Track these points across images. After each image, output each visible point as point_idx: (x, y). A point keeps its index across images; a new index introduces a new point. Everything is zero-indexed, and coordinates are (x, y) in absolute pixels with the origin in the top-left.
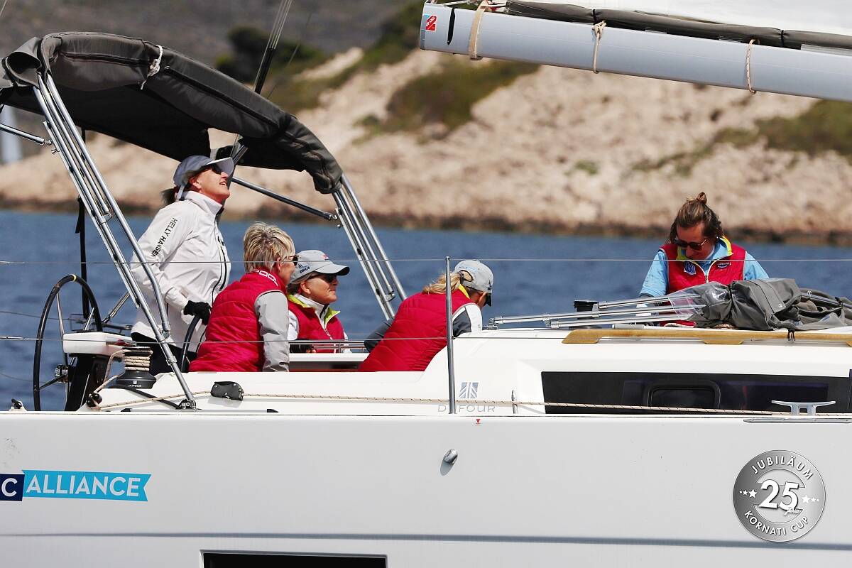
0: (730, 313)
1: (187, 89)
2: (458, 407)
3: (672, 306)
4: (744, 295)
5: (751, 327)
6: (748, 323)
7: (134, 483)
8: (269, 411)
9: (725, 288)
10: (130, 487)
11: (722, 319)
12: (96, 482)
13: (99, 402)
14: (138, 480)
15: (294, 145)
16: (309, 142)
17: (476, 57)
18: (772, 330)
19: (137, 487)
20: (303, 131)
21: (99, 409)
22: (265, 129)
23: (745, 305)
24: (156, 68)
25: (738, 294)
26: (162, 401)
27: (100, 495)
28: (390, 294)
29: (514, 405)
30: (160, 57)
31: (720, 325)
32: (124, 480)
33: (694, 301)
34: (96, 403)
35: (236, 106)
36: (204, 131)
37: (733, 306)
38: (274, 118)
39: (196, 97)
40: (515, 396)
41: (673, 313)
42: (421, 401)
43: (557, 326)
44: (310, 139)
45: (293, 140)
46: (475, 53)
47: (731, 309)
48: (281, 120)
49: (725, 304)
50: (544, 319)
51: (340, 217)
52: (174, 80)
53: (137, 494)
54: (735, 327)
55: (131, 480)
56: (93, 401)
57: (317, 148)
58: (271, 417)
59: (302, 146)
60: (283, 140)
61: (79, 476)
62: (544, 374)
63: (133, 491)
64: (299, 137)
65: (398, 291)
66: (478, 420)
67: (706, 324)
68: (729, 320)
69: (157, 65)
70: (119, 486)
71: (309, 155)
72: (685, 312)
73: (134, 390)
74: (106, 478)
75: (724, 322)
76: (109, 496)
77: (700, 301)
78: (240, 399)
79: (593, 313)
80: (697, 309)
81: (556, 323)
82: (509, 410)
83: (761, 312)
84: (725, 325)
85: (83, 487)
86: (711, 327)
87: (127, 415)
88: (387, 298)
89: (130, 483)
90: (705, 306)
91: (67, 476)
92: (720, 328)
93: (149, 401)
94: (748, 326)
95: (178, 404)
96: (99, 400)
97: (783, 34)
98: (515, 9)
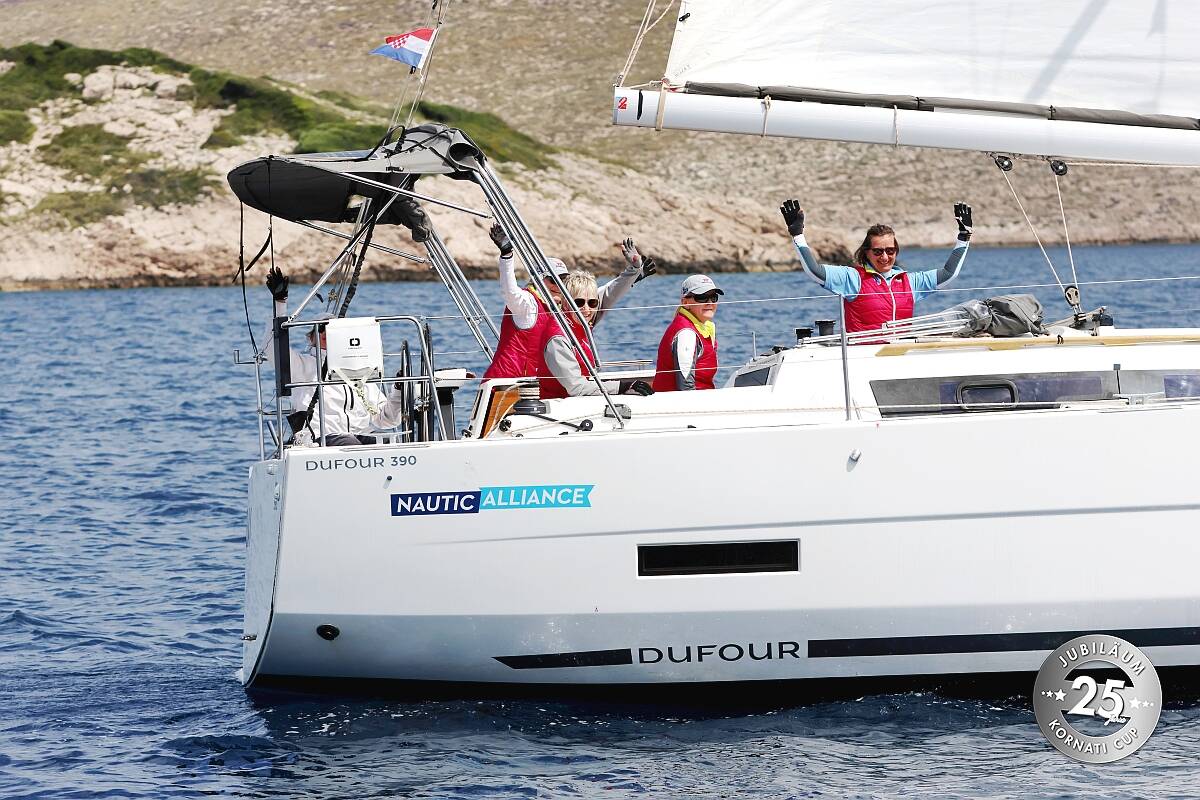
4: (1004, 309)
5: (1008, 335)
7: (579, 493)
8: (690, 427)
9: (984, 305)
10: (576, 496)
11: (984, 329)
12: (545, 493)
13: (510, 427)
14: (583, 490)
19: (581, 496)
21: (513, 433)
23: (1004, 317)
25: (999, 309)
26: (564, 423)
27: (548, 504)
31: (982, 335)
32: (570, 491)
33: (963, 316)
34: (507, 428)
37: (994, 319)
47: (992, 321)
49: (988, 318)
53: (581, 502)
54: (994, 335)
55: (577, 490)
58: (693, 432)
61: (530, 489)
63: (578, 499)
66: (878, 425)
67: (971, 335)
68: (990, 331)
70: (565, 496)
73: (538, 416)
74: (555, 490)
76: (557, 504)
77: (967, 316)
80: (966, 323)
83: (1022, 322)
84: (986, 335)
85: (534, 498)
86: (975, 337)
89: (576, 493)
90: (971, 320)
91: (519, 490)
94: (1004, 335)
95: (579, 425)
96: (508, 424)
97: (918, 100)
98: (694, 89)
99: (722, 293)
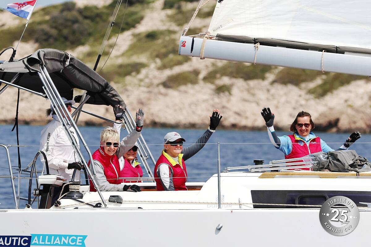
0: (328, 165)
1: (76, 72)
2: (222, 206)
3: (304, 162)
4: (335, 157)
5: (337, 171)
6: (336, 169)
7: (80, 239)
8: (139, 208)
9: (326, 154)
10: (78, 241)
11: (325, 167)
12: (63, 239)
13: (60, 205)
14: (82, 238)
15: (109, 95)
16: (114, 93)
17: (203, 58)
18: (348, 172)
19: (81, 241)
20: (112, 89)
21: (60, 208)
22: (100, 88)
23: (335, 162)
24: (67, 63)
25: (332, 157)
26: (87, 204)
27: (64, 244)
28: (146, 157)
29: (240, 204)
30: (69, 59)
31: (324, 170)
32: (75, 238)
33: (313, 160)
34: (58, 205)
35: (91, 79)
36: (72, 89)
37: (330, 162)
38: (103, 84)
39: (78, 75)
40: (240, 201)
41: (304, 165)
42: (200, 203)
43: (254, 171)
44: (114, 92)
45: (108, 92)
46: (203, 56)
47: (329, 163)
48: (105, 84)
49: (327, 161)
50: (248, 168)
51: (125, 124)
52: (73, 68)
53: (81, 244)
54: (330, 171)
56: (58, 204)
57: (117, 96)
58: (140, 210)
59: (111, 95)
60: (105, 93)
61: (56, 236)
62: (252, 191)
64: (110, 91)
65: (150, 155)
66: (232, 211)
67: (318, 170)
68: (328, 168)
69: (68, 62)
70: (73, 241)
71: (114, 99)
72: (309, 164)
73: (75, 199)
74: (68, 237)
75: (326, 169)
76: (69, 245)
77: (315, 160)
78: (121, 203)
79: (270, 165)
80: (315, 163)
81: (253, 169)
82: (237, 207)
83: (343, 165)
84: (326, 170)
85: (57, 241)
86: (320, 171)
87: (76, 210)
88: (145, 158)
89: (78, 239)
90: (318, 162)
91: (51, 236)
92: (324, 171)
93: (82, 204)
94: (336, 171)
95: (94, 205)
96: (59, 203)
97: (337, 48)
98: (221, 38)
99: (185, 141)
